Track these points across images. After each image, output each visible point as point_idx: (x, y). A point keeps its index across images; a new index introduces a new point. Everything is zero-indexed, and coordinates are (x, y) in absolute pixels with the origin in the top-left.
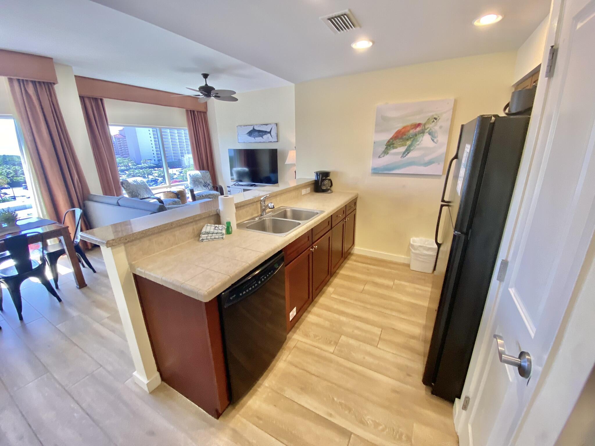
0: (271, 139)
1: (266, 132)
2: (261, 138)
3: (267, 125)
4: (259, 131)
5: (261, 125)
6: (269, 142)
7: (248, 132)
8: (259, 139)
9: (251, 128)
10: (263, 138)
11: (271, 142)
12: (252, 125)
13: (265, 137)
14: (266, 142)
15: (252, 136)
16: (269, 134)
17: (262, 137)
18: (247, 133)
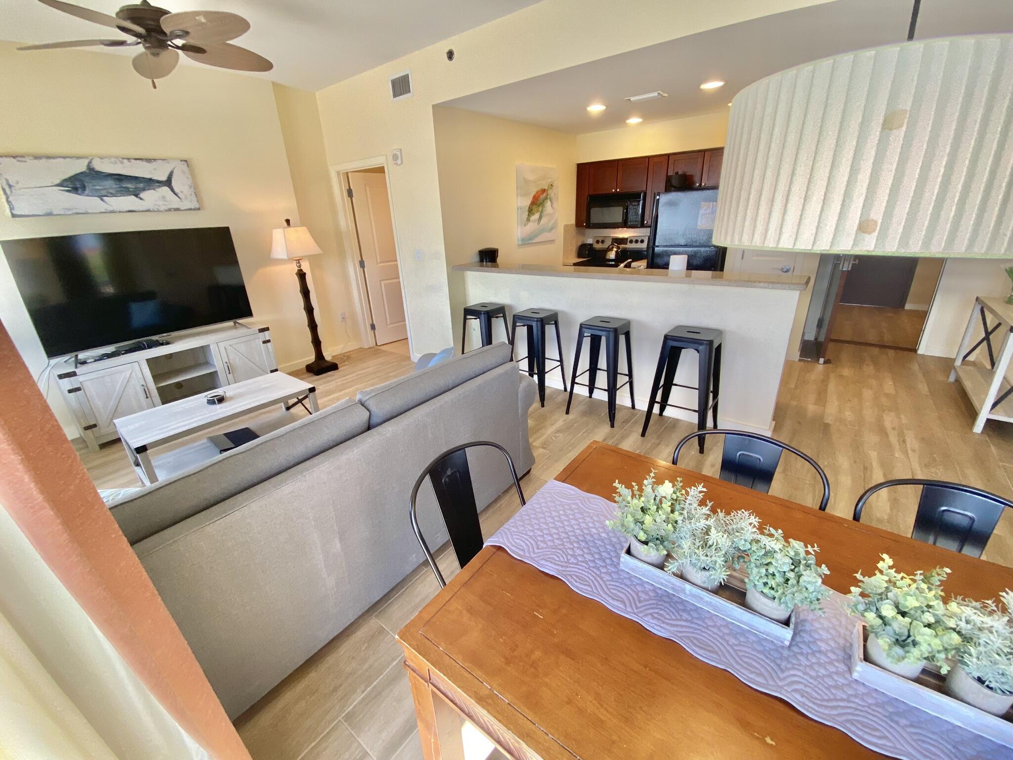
0: (174, 202)
1: (150, 183)
2: (133, 198)
3: (149, 160)
4: (119, 178)
5: (125, 161)
6: (170, 210)
7: (65, 180)
8: (127, 202)
9: (81, 167)
10: (141, 199)
11: (177, 210)
12: (78, 158)
13: (151, 197)
14: (159, 211)
15: (87, 192)
16: (166, 189)
17: (136, 196)
18: (58, 181)
